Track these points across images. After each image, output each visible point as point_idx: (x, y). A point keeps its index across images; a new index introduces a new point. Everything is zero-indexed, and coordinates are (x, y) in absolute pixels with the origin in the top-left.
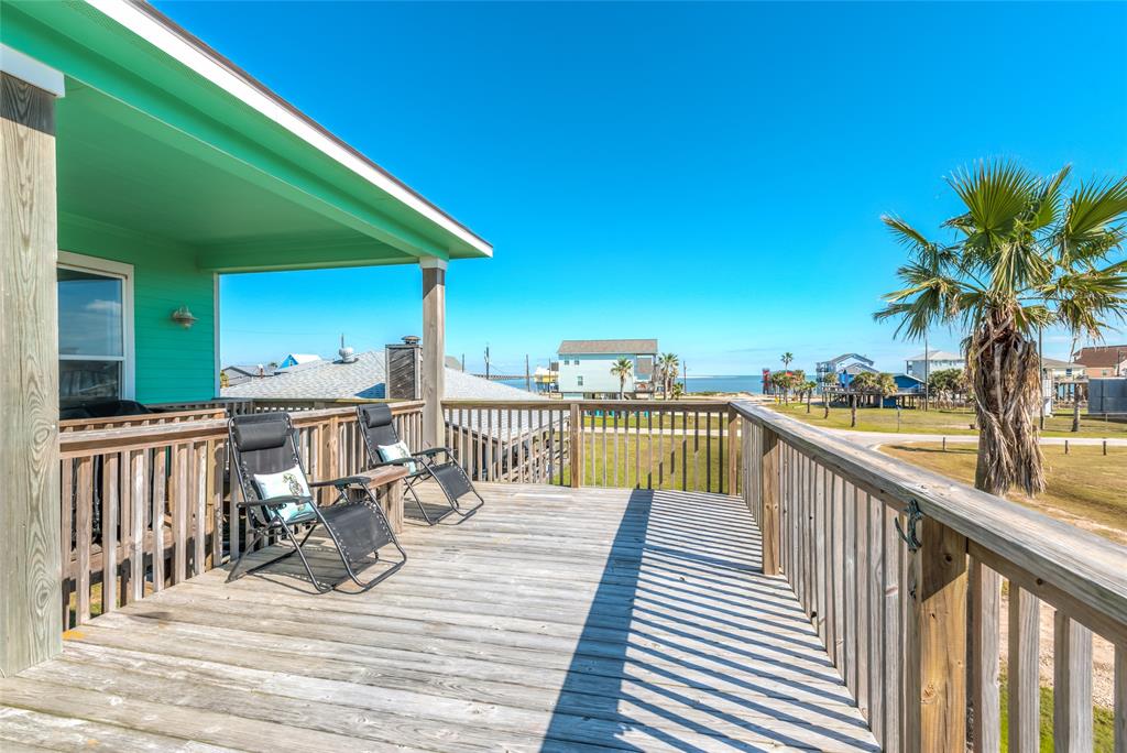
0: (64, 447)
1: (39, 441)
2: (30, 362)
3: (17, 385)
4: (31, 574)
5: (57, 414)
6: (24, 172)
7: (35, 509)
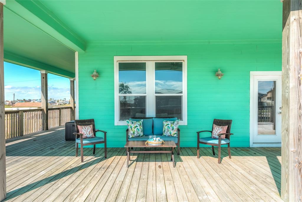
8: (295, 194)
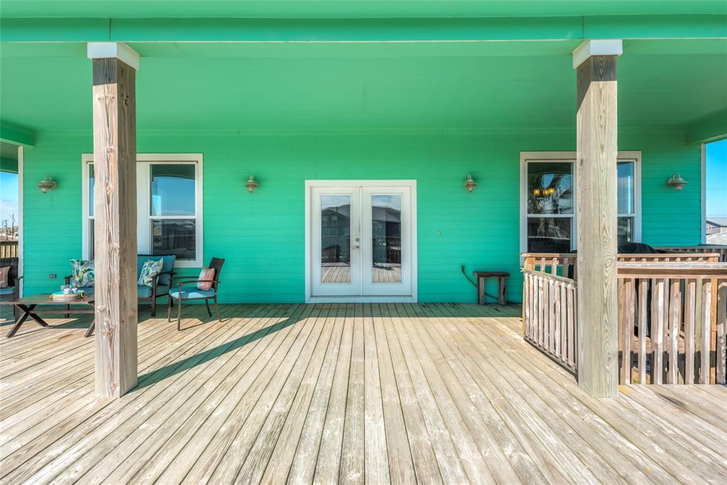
0: (621, 271)
1: (608, 265)
2: (603, 219)
3: (597, 232)
4: (603, 343)
5: (616, 250)
6: (602, 108)
7: (605, 305)
8: (104, 379)
